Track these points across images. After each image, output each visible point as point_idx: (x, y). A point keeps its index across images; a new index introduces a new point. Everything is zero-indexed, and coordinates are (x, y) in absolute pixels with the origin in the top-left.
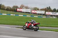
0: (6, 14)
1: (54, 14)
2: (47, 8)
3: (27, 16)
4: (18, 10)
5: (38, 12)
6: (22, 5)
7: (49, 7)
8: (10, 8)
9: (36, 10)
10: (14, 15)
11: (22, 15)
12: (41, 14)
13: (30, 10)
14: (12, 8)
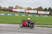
0: (4, 14)
1: (45, 13)
2: (39, 7)
3: (22, 15)
4: (13, 10)
5: (31, 12)
6: (17, 6)
7: (41, 7)
8: (6, 9)
9: (29, 10)
10: (11, 15)
11: (18, 15)
12: (34, 14)
13: (24, 10)
14: (8, 8)
